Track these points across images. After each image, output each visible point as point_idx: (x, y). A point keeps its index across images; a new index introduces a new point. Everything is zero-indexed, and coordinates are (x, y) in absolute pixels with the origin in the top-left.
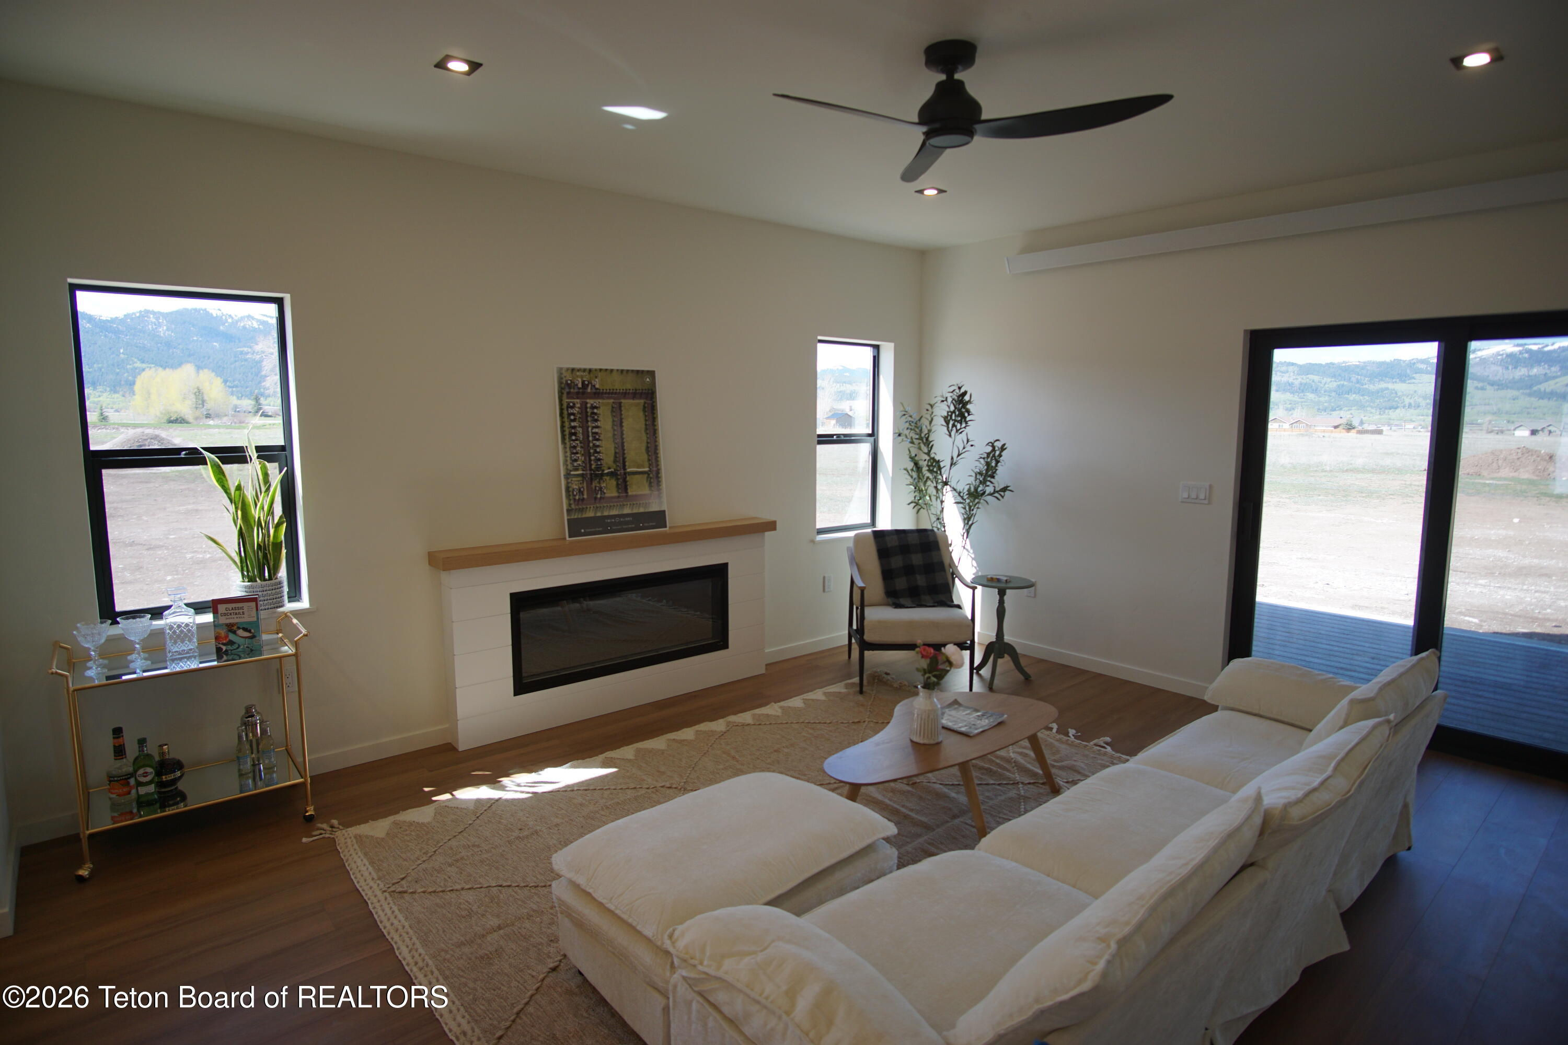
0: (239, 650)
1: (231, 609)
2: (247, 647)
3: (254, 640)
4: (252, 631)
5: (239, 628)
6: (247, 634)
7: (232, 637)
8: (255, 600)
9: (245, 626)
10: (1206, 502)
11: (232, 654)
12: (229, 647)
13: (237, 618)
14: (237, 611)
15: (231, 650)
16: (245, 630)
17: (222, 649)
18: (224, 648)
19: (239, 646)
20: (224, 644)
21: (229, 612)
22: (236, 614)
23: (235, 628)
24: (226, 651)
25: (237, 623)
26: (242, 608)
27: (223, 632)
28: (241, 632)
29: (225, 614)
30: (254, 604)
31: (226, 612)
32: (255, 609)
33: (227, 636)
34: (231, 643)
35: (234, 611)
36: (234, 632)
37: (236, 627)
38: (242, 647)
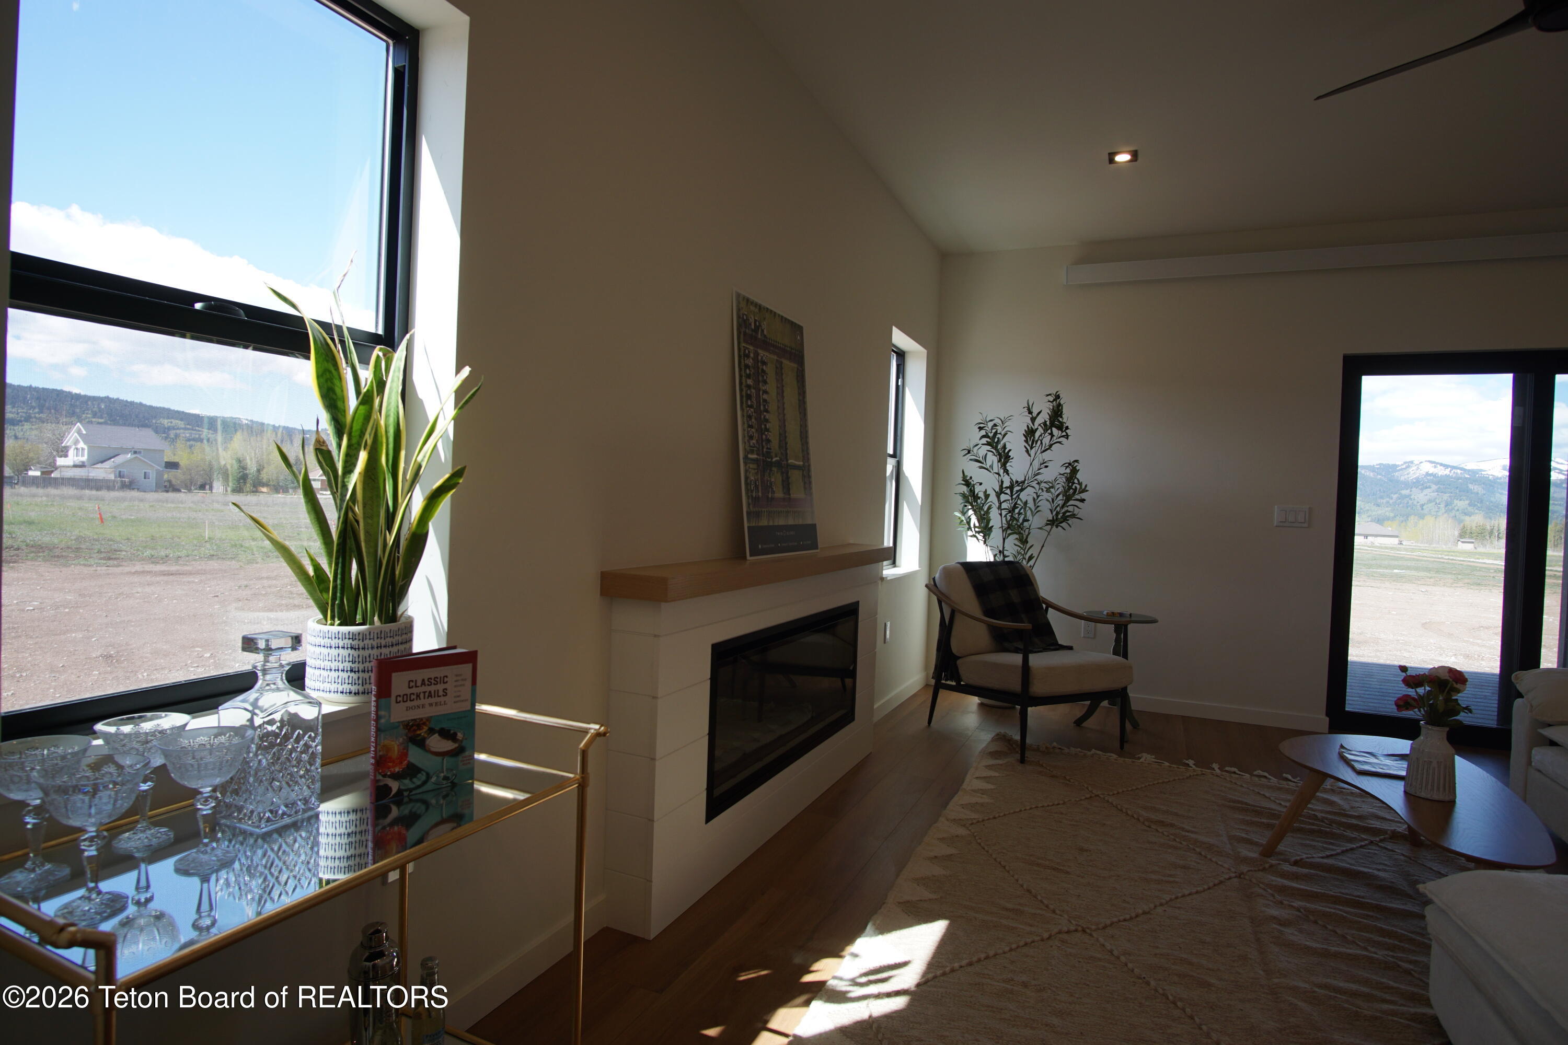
0: (425, 788)
1: (419, 683)
2: (446, 778)
3: (460, 758)
4: (460, 736)
5: (432, 731)
6: (448, 745)
7: (415, 755)
8: (470, 658)
9: (445, 725)
10: (1306, 525)
11: (411, 801)
12: (407, 781)
13: (431, 705)
14: (432, 688)
15: (411, 790)
16: (446, 734)
17: (390, 789)
18: (395, 786)
19: (428, 777)
20: (395, 777)
21: (414, 690)
22: (430, 695)
23: (423, 732)
24: (400, 792)
25: (429, 719)
26: (443, 679)
27: (395, 745)
28: (436, 743)
29: (406, 698)
30: (467, 668)
31: (409, 691)
32: (469, 683)
33: (404, 755)
34: (412, 771)
35: (427, 689)
36: (420, 743)
37: (426, 728)
38: (434, 779)
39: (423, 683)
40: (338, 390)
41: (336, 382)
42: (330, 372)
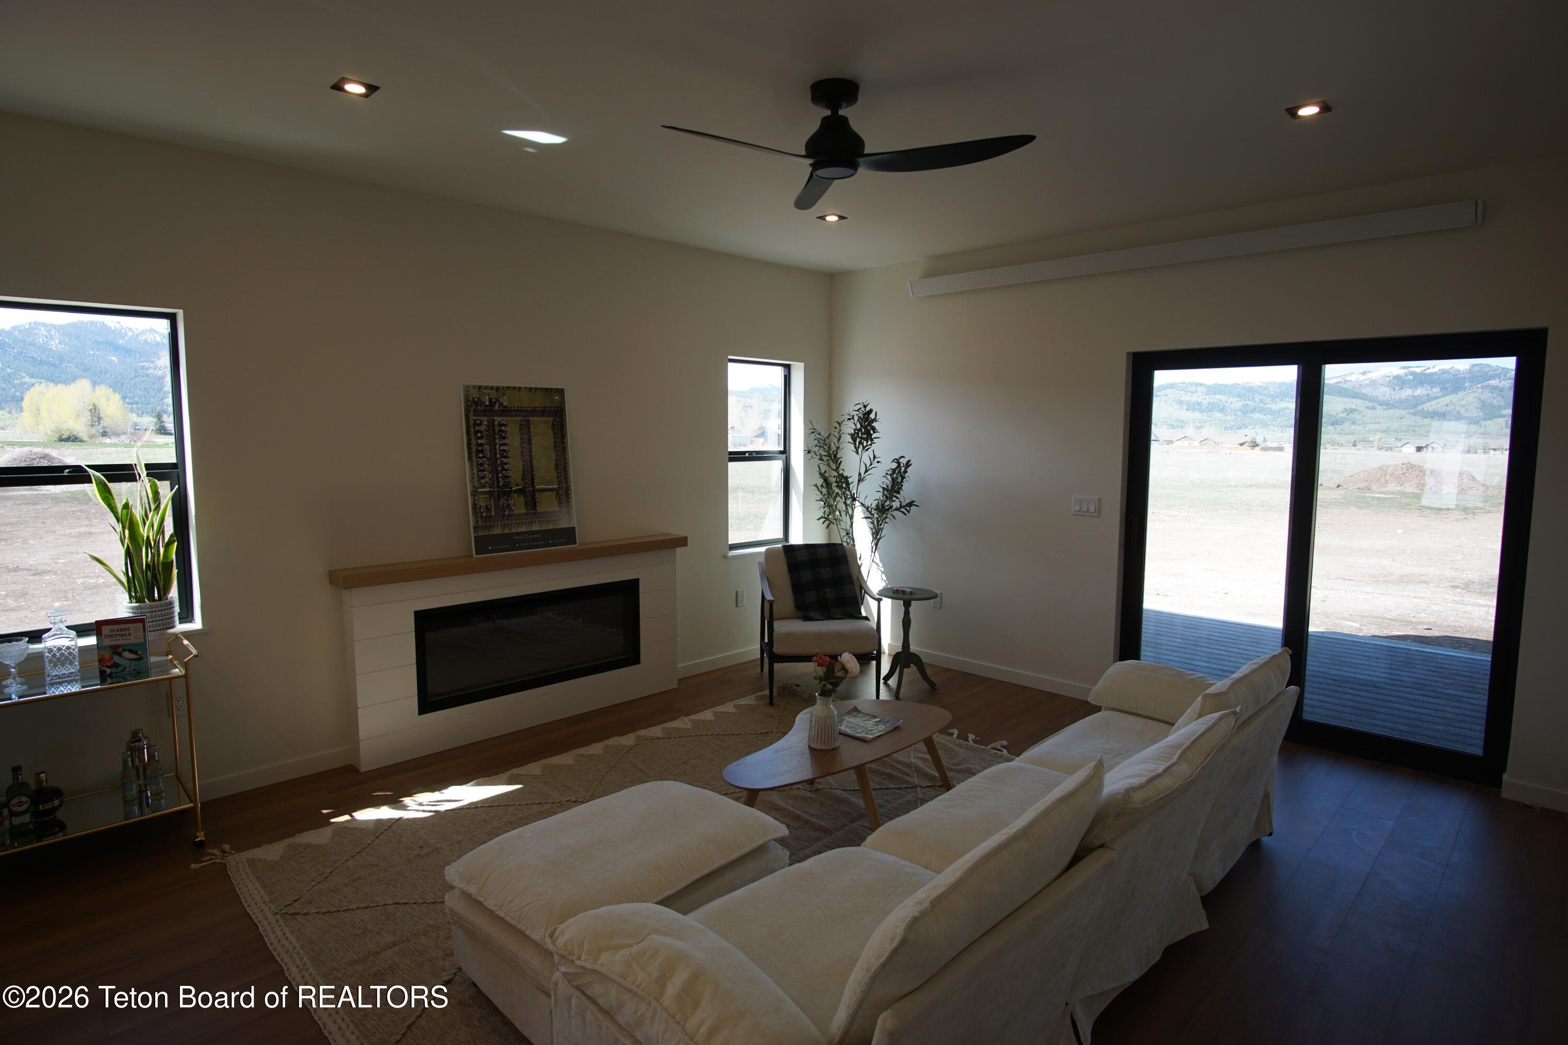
0: (124, 672)
1: (116, 630)
2: (133, 669)
3: (141, 662)
4: (139, 652)
5: (124, 650)
6: (133, 656)
7: (117, 659)
8: (142, 621)
9: (132, 648)
10: (1096, 514)
11: (117, 677)
12: (114, 669)
13: (123, 639)
14: (123, 633)
15: (116, 673)
16: (131, 651)
17: (106, 672)
18: (108, 671)
19: (125, 669)
20: (108, 667)
21: (113, 633)
22: (122, 635)
23: (120, 650)
24: (111, 673)
25: (123, 645)
26: (128, 629)
27: (107, 655)
28: (127, 654)
29: (110, 636)
30: (141, 625)
31: (111, 634)
32: (142, 630)
33: (111, 659)
34: (116, 665)
35: (121, 633)
36: (120, 655)
37: (121, 649)
38: (128, 670)
39: (118, 630)
40: (113, 504)
41: (112, 501)
42: (108, 497)
